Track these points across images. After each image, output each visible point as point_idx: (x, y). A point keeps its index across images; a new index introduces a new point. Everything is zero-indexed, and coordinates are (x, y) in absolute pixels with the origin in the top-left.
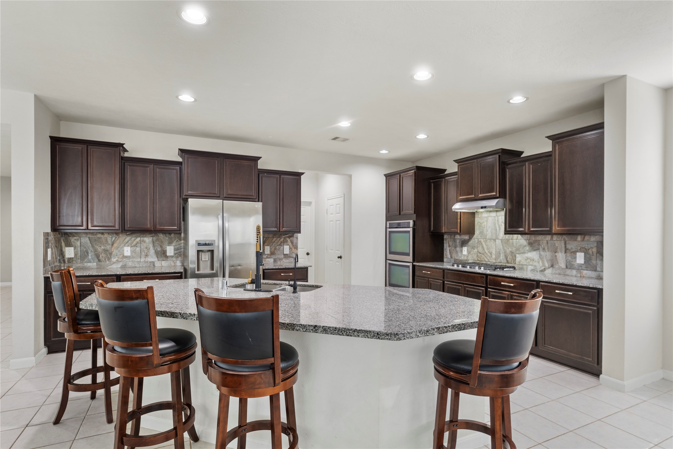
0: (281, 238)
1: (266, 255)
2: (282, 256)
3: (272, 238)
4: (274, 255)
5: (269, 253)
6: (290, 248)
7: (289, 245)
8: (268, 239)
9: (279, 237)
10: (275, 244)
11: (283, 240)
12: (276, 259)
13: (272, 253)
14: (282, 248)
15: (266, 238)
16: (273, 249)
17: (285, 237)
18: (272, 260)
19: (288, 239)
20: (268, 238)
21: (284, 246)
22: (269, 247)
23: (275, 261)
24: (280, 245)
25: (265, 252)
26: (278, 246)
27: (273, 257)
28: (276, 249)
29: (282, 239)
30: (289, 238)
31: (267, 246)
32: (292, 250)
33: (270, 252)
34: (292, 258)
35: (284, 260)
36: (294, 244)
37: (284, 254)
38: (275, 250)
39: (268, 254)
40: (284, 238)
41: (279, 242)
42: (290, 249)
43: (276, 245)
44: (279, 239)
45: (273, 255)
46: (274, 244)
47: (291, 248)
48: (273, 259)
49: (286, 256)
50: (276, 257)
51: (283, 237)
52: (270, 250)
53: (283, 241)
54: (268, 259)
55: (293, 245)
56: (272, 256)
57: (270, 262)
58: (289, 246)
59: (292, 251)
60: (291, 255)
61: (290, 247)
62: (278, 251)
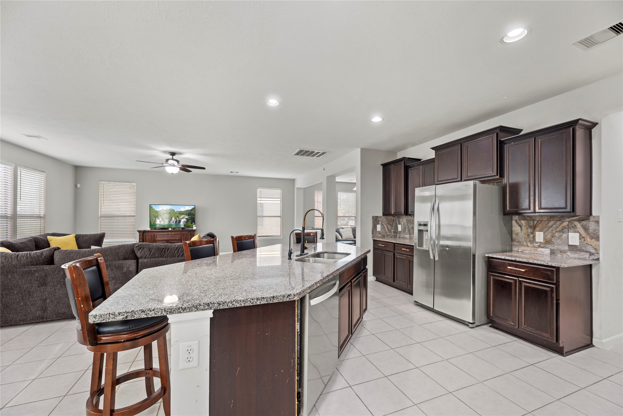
0: (563, 222)
1: (537, 243)
2: (567, 248)
3: (548, 222)
4: (551, 244)
5: (542, 240)
6: (581, 237)
7: (579, 232)
8: (540, 223)
9: (560, 220)
10: (552, 230)
11: (568, 225)
12: (554, 250)
13: (547, 242)
14: (565, 235)
15: (538, 221)
16: (549, 236)
17: (572, 220)
18: (547, 251)
19: (576, 223)
20: (541, 221)
21: (569, 233)
22: (542, 233)
23: (552, 253)
24: (562, 231)
25: (535, 239)
26: (558, 233)
27: (550, 247)
28: (555, 236)
29: (565, 224)
30: (580, 223)
31: (539, 231)
32: (585, 240)
33: (544, 240)
34: (586, 252)
35: (569, 253)
36: (591, 231)
37: (569, 246)
38: (552, 237)
39: (540, 243)
40: (569, 222)
41: (560, 227)
42: (580, 239)
43: (554, 231)
44: (558, 223)
45: (549, 244)
46: (550, 229)
47: (583, 237)
48: (549, 249)
49: (573, 248)
50: (555, 248)
51: (567, 220)
52: (544, 238)
53: (567, 227)
54: (540, 249)
55: (588, 233)
56: (548, 246)
57: (545, 252)
58: (578, 234)
59: (586, 242)
60: (583, 248)
61: (580, 235)
62: (558, 240)
